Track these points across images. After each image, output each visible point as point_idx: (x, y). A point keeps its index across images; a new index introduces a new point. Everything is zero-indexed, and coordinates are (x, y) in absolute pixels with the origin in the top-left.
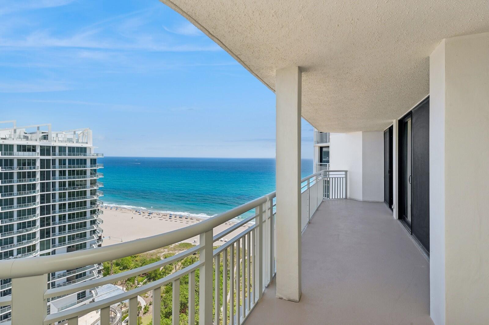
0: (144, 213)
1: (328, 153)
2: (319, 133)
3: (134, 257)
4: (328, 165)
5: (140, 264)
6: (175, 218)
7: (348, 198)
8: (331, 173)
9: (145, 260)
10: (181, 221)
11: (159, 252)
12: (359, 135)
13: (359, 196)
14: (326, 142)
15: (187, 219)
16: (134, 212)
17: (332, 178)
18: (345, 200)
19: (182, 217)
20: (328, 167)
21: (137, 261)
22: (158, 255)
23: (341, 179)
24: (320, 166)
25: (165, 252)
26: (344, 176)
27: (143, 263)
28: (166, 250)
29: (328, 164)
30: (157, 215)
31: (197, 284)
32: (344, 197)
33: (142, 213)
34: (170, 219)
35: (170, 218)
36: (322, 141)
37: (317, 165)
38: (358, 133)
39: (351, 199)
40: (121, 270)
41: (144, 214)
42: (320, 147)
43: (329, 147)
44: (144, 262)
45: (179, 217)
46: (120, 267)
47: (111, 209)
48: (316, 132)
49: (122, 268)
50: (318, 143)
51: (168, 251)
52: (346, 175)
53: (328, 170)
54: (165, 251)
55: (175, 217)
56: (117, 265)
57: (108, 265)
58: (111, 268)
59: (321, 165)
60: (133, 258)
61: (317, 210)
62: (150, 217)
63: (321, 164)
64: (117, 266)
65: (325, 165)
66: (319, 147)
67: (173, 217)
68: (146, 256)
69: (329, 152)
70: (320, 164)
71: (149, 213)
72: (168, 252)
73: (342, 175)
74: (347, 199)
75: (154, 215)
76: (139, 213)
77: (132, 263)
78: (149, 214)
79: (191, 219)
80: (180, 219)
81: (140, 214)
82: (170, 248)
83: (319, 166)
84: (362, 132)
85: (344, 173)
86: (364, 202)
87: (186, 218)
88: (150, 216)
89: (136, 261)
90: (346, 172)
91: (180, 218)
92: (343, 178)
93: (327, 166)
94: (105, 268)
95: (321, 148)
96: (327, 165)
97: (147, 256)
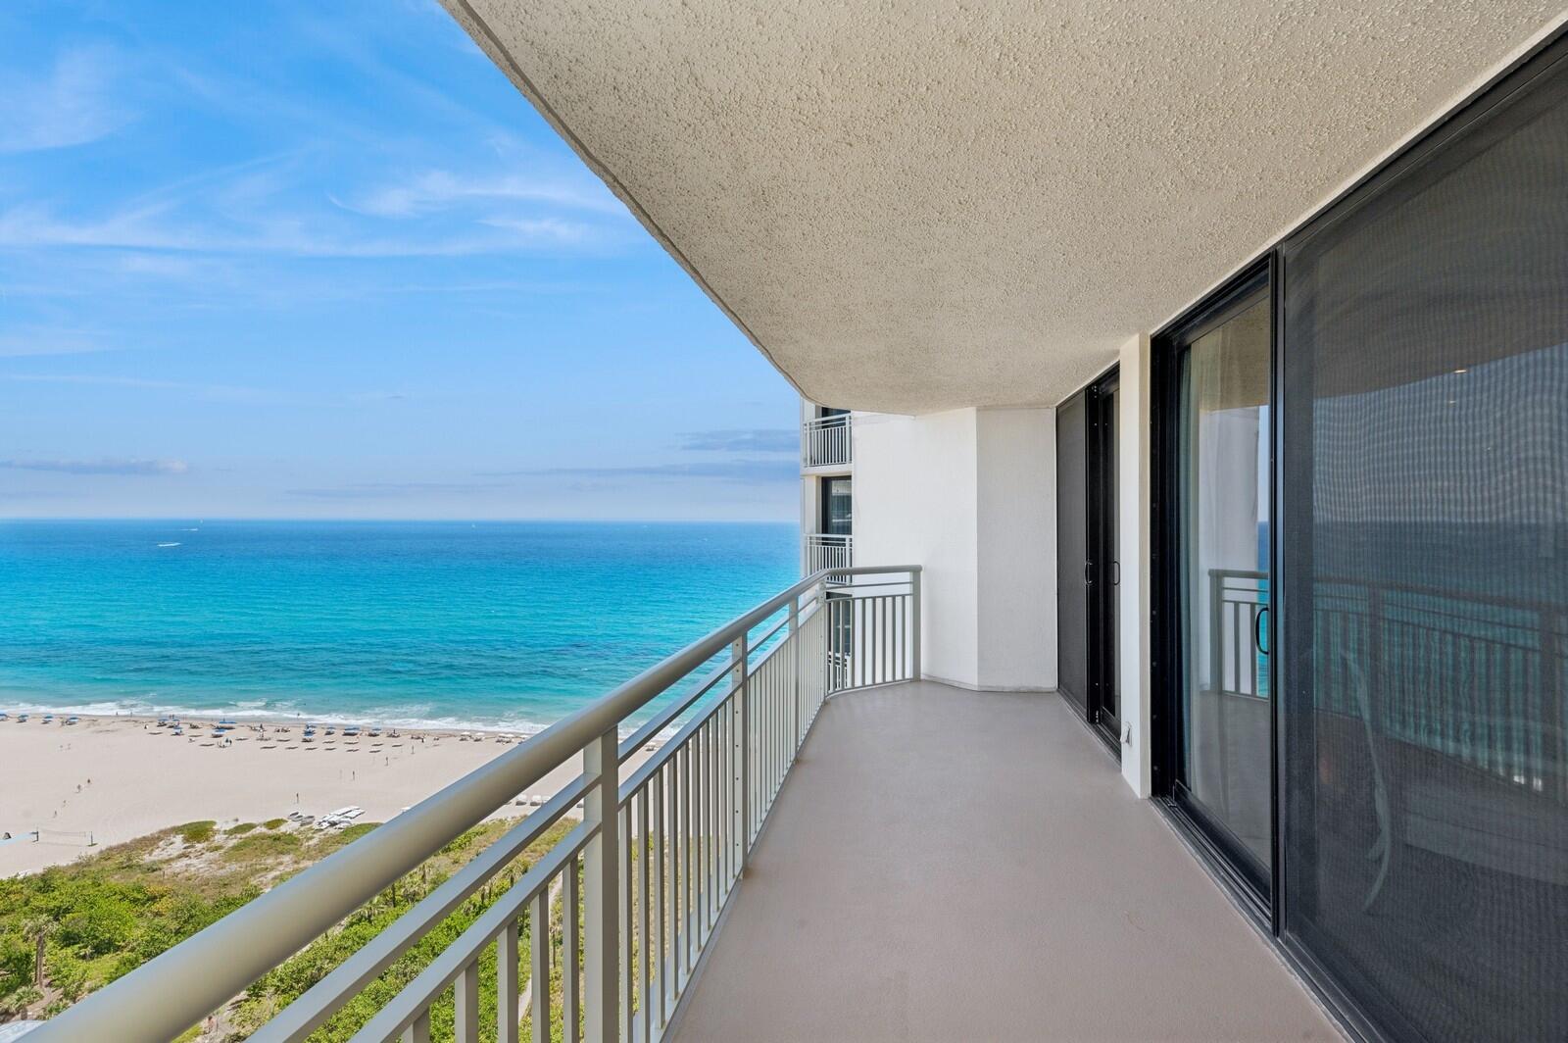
0: (194, 727)
1: (846, 502)
2: (816, 428)
3: (148, 900)
4: (847, 542)
5: (174, 925)
6: (328, 738)
7: (922, 677)
8: (857, 579)
9: (193, 907)
10: (351, 747)
11: (257, 871)
12: (964, 420)
13: (968, 674)
14: (842, 460)
15: (375, 735)
16: (153, 727)
17: (864, 599)
18: (910, 688)
19: (356, 732)
20: (848, 547)
21: (161, 915)
22: (253, 882)
23: (899, 600)
24: (823, 544)
25: (281, 868)
26: (907, 589)
27: (185, 922)
28: (286, 859)
29: (847, 537)
30: (253, 732)
31: (408, 970)
32: (909, 674)
33: (185, 728)
34: (305, 741)
35: (307, 737)
36: (827, 459)
37: (811, 543)
38: (959, 412)
39: (935, 682)
40: (84, 957)
41: (195, 732)
42: (823, 478)
43: (849, 478)
44: (191, 917)
45: (342, 732)
46: (80, 948)
47: (46, 723)
48: (808, 427)
49: (89, 950)
50: (814, 462)
51: (296, 862)
52: (916, 584)
53: (848, 565)
54: (281, 863)
55: (329, 733)
56: (69, 939)
57: (24, 948)
58: (40, 954)
59: (825, 542)
60: (143, 904)
61: (797, 761)
62: (222, 740)
63: (827, 539)
64: (68, 946)
65: (838, 539)
66: (818, 477)
67: (320, 733)
68: (199, 891)
69: (850, 497)
70: (823, 539)
71: (220, 725)
72: (296, 866)
73: (901, 585)
74: (920, 680)
75: (240, 731)
76: (174, 731)
77: (137, 927)
78: (219, 729)
79: (391, 736)
80: (349, 739)
81: (177, 734)
82: (303, 849)
83: (817, 544)
84: (978, 410)
85: (907, 576)
86: (986, 693)
87: (373, 732)
88: (220, 736)
89: (158, 914)
90: (916, 571)
91: (346, 734)
92: (903, 596)
93: (844, 545)
94: (9, 960)
95: (826, 482)
96: (844, 540)
97: (203, 891)
